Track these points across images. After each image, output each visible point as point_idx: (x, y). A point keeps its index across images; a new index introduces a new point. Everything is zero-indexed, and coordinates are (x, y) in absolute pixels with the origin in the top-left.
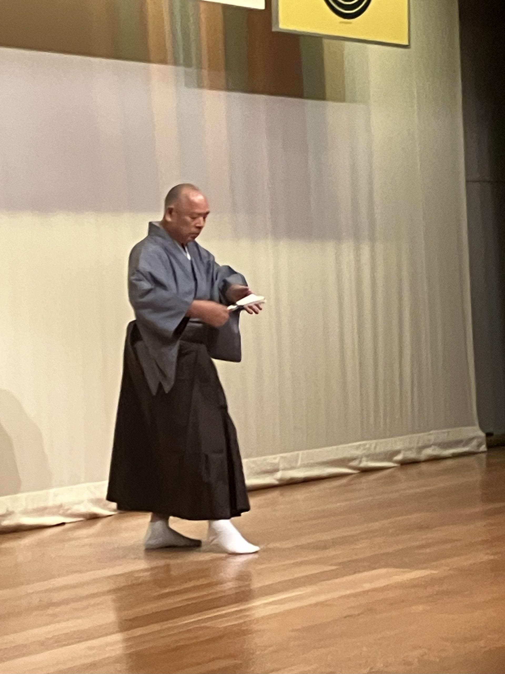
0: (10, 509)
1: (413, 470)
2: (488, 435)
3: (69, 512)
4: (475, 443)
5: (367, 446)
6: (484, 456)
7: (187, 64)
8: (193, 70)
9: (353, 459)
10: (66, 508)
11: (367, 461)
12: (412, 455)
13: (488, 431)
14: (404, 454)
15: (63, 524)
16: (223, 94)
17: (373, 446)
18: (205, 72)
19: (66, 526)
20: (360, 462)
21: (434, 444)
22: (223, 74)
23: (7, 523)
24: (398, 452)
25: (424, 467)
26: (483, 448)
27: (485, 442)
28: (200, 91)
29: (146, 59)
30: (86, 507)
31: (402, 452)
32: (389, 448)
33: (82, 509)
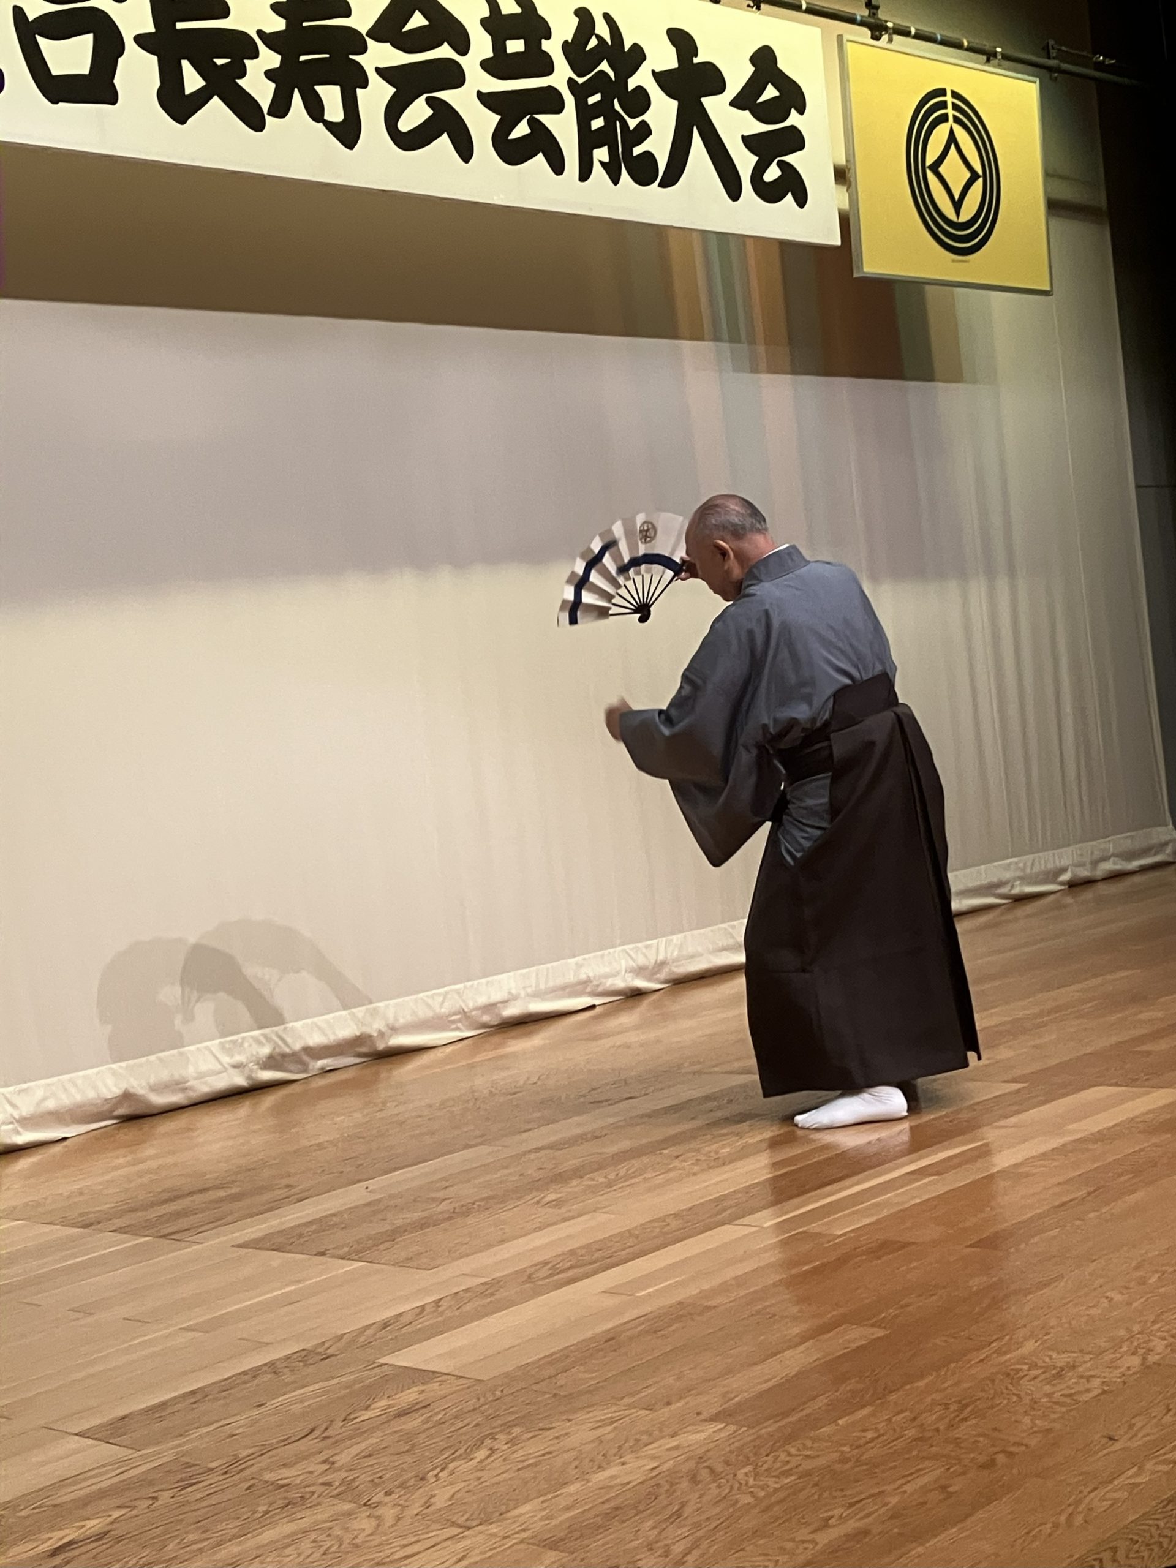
0: (514, 992)
1: (1088, 894)
3: (600, 989)
5: (1021, 865)
7: (734, 339)
8: (744, 347)
9: (1001, 884)
10: (595, 983)
11: (1021, 885)
12: (1084, 873)
14: (1072, 872)
15: (593, 1007)
16: (788, 378)
17: (1029, 864)
18: (761, 349)
19: (598, 1010)
20: (1012, 887)
21: (1114, 855)
22: (786, 350)
23: (512, 1011)
24: (1063, 870)
25: (1103, 889)
28: (755, 376)
29: (675, 336)
30: (624, 980)
31: (1070, 870)
32: (1050, 866)
33: (620, 983)
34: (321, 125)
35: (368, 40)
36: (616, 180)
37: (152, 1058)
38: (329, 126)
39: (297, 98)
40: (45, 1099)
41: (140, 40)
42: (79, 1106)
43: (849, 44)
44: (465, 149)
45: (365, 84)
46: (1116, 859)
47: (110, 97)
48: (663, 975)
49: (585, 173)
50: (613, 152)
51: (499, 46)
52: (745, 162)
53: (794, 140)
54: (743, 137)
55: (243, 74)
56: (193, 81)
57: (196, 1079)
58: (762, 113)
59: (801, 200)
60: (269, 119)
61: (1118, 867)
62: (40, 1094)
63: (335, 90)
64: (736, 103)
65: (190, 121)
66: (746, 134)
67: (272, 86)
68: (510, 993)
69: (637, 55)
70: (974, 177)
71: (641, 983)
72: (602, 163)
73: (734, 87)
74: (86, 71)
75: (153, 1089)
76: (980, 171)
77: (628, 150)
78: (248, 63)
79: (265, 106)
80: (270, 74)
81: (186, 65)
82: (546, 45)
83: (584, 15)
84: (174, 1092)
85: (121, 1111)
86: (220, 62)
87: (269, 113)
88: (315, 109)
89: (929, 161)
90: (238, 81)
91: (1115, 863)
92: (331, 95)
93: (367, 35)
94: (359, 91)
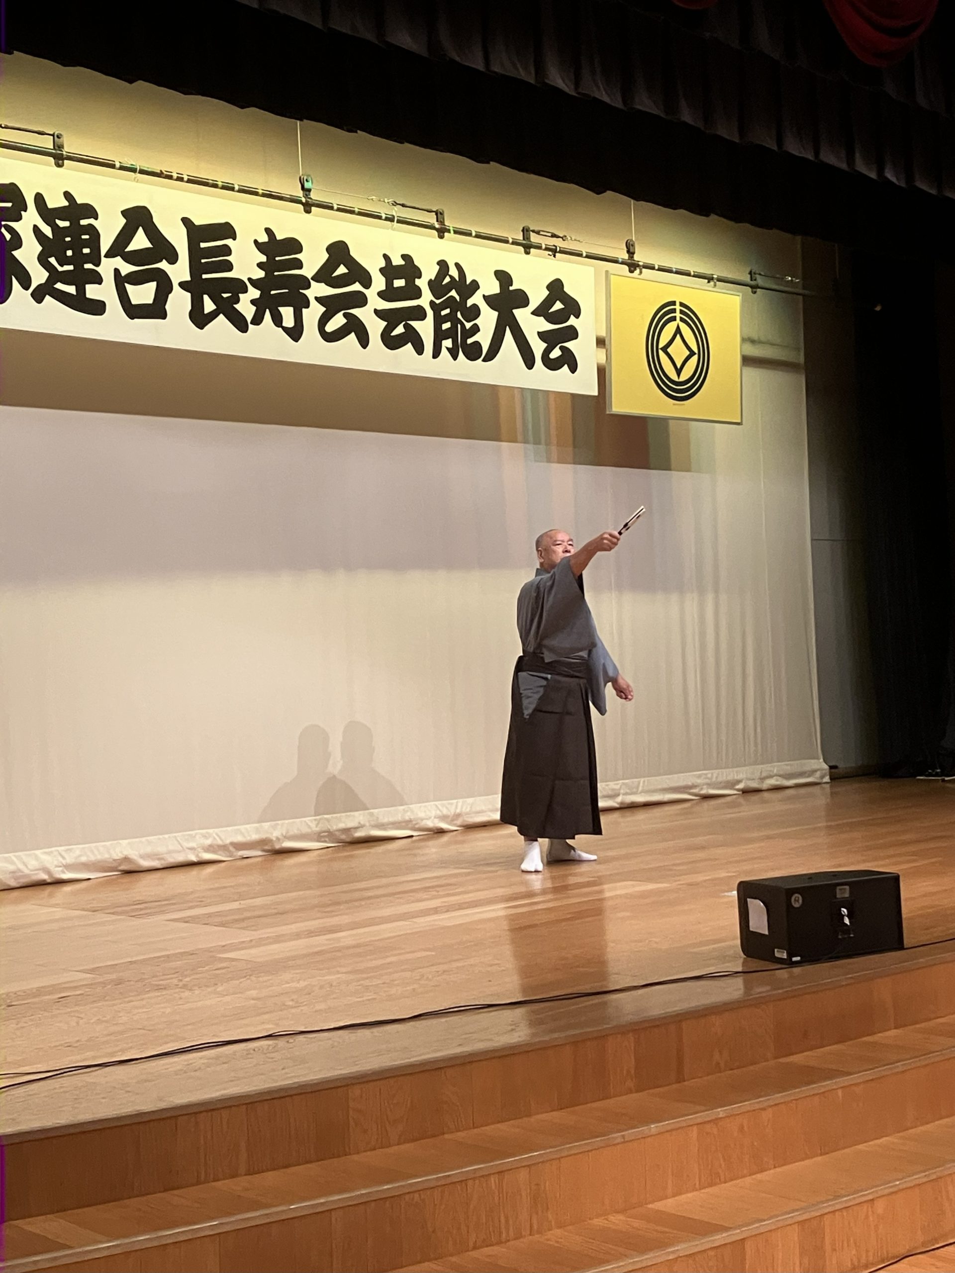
0: (362, 823)
1: (755, 798)
2: (831, 767)
3: (417, 826)
4: (818, 774)
5: (709, 776)
6: (828, 786)
7: (537, 442)
9: (694, 786)
10: (414, 822)
11: (708, 788)
12: (754, 785)
13: (831, 764)
14: (745, 783)
15: (410, 837)
16: (570, 467)
17: (715, 775)
18: (554, 448)
19: (414, 838)
20: (702, 789)
21: (776, 775)
22: (571, 449)
23: (359, 834)
24: (739, 782)
25: (766, 795)
26: (827, 779)
27: (828, 774)
28: (548, 464)
29: (498, 439)
30: (433, 822)
31: (744, 781)
32: (730, 778)
33: (430, 824)
34: (280, 329)
35: (311, 281)
36: (455, 357)
37: (144, 839)
38: (286, 330)
39: (268, 315)
40: (80, 856)
41: (183, 285)
42: (99, 862)
43: (612, 276)
44: (364, 341)
45: (308, 306)
46: (778, 778)
47: (163, 315)
48: (459, 822)
49: (436, 354)
50: (455, 342)
51: (389, 283)
52: (538, 347)
53: (572, 333)
54: (539, 333)
55: (238, 301)
56: (209, 306)
57: (167, 853)
58: (551, 319)
59: (573, 369)
60: (251, 326)
61: (778, 783)
62: (78, 853)
63: (290, 310)
64: (535, 313)
65: (206, 328)
66: (540, 330)
67: (254, 308)
68: (359, 823)
69: (475, 286)
70: (692, 353)
71: (444, 826)
72: (447, 348)
73: (534, 303)
74: (151, 302)
75: (142, 857)
76: (695, 350)
77: (464, 339)
78: (241, 295)
79: (249, 319)
80: (253, 302)
81: (206, 298)
82: (418, 282)
83: (443, 265)
84: (153, 860)
85: (123, 867)
86: (225, 295)
87: (251, 323)
88: (278, 320)
89: (661, 345)
90: (235, 306)
91: (777, 781)
92: (287, 313)
93: (312, 279)
94: (304, 310)
